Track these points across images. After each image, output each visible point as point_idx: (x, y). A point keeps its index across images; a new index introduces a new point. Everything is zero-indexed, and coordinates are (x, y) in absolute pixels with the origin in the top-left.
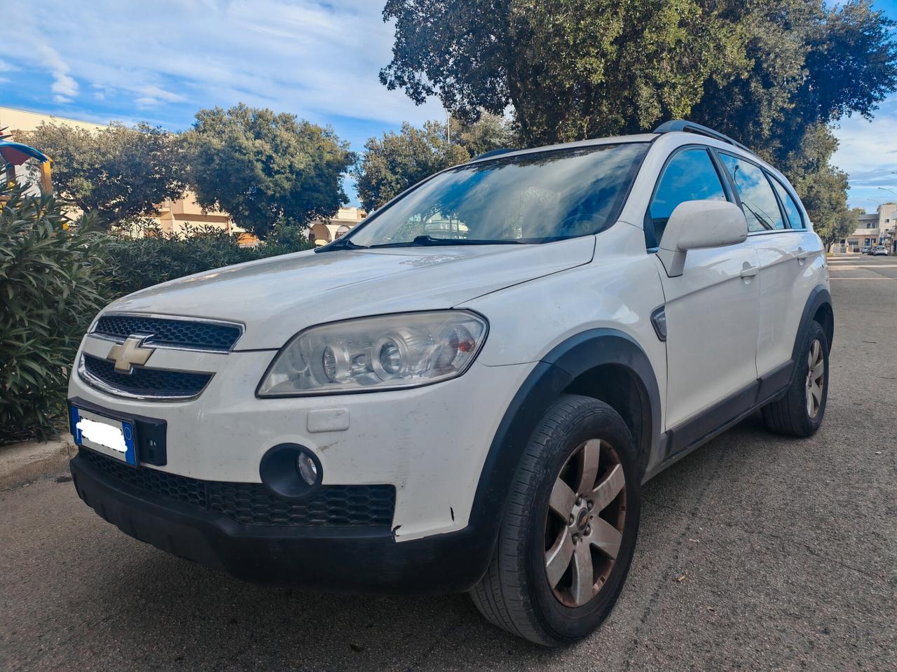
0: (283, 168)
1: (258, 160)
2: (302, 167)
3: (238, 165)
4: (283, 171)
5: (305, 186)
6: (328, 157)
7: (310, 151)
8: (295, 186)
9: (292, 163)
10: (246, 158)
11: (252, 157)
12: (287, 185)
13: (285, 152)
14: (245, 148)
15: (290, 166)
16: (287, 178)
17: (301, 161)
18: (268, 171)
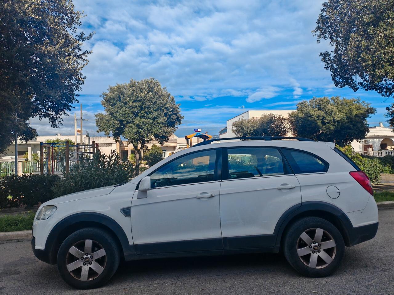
0: (330, 121)
1: (319, 119)
2: (339, 119)
3: (309, 123)
4: (330, 122)
5: (342, 127)
6: (355, 112)
7: (345, 111)
8: (337, 128)
9: (334, 118)
10: (313, 119)
11: (315, 118)
12: (332, 128)
13: (331, 114)
14: (313, 115)
15: (334, 120)
16: (332, 125)
17: (338, 117)
18: (323, 123)
